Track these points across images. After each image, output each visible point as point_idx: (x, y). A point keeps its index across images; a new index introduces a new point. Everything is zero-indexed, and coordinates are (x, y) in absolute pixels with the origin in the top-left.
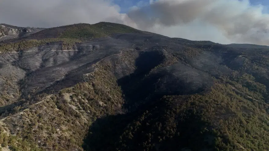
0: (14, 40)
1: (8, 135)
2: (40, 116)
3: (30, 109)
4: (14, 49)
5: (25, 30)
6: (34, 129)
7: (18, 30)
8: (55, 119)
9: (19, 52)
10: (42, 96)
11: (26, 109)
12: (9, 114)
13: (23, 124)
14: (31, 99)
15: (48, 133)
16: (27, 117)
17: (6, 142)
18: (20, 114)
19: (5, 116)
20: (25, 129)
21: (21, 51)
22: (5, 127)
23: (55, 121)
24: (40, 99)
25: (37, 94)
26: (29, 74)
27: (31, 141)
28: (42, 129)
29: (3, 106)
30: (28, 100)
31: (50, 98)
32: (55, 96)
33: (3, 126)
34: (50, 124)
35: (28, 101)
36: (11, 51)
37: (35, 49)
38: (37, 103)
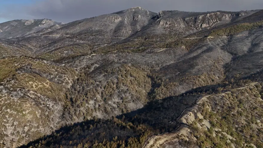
0: (226, 26)
1: (210, 111)
2: (240, 102)
3: (232, 92)
4: (225, 34)
5: (238, 14)
6: (233, 113)
7: (231, 15)
8: (256, 109)
9: (229, 36)
10: (245, 82)
11: (228, 92)
12: (212, 92)
13: (224, 104)
14: (234, 83)
15: (246, 121)
16: (228, 99)
17: (208, 116)
18: (222, 95)
19: (209, 94)
20: (224, 110)
21: (231, 35)
22: (208, 103)
23: (256, 111)
24: (243, 84)
25: (241, 79)
26: (236, 58)
27: (229, 122)
28: (241, 115)
29: (208, 85)
30: (231, 83)
31: (255, 85)
32: (260, 84)
33: (207, 102)
34: (250, 112)
35: (231, 84)
36: (222, 35)
37: (245, 33)
38: (239, 89)
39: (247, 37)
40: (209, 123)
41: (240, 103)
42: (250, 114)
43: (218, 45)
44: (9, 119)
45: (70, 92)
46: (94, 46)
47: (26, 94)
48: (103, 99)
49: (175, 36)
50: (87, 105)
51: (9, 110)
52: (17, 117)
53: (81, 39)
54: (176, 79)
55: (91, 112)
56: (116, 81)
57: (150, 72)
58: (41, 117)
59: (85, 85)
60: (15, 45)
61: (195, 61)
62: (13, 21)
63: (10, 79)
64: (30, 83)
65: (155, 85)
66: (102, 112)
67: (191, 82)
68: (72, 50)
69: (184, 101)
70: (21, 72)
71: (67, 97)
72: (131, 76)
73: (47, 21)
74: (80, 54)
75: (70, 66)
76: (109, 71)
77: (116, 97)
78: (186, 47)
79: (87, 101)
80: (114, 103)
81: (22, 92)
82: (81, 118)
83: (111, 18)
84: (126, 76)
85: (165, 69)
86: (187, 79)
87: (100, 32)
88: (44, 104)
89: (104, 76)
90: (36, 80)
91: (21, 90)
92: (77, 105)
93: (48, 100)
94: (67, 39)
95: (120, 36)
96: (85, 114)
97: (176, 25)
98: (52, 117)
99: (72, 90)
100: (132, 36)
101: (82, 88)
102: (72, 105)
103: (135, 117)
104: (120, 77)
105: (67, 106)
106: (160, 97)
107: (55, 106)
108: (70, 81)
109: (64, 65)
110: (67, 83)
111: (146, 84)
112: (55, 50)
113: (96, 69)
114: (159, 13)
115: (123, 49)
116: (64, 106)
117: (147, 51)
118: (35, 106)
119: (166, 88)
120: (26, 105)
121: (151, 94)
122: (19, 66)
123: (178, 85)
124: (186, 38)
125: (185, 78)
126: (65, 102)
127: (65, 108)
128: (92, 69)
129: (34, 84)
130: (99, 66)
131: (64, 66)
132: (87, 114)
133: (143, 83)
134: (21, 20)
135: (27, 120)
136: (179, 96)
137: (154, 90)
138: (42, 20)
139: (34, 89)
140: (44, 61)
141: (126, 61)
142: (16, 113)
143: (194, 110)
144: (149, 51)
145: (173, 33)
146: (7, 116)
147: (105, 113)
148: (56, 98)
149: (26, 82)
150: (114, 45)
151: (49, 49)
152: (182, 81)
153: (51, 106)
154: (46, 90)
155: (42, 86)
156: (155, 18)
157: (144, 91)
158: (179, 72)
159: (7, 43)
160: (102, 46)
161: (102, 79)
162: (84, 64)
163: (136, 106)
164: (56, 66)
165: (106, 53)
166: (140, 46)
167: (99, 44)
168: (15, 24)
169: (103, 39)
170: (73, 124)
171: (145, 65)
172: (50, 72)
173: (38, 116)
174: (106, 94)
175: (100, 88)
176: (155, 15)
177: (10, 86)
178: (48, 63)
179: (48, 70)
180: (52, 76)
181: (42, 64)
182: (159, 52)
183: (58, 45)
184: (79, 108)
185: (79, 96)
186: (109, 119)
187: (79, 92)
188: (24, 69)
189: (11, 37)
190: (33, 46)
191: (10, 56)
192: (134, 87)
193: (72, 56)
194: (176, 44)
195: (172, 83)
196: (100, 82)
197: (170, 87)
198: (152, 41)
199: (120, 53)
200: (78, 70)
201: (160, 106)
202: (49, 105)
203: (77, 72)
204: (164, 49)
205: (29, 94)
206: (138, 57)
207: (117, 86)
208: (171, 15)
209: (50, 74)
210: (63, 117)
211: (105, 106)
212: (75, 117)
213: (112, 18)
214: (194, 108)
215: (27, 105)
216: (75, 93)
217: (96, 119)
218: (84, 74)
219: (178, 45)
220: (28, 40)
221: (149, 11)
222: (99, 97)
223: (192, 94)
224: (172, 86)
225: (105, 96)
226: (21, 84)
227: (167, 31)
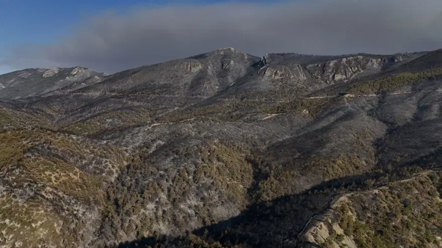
0: (374, 77)
1: (354, 220)
2: (405, 204)
3: (390, 188)
4: (372, 90)
5: (392, 59)
6: (394, 223)
7: (382, 59)
8: (433, 216)
9: (380, 95)
10: (412, 170)
11: (384, 187)
12: (357, 188)
13: (377, 209)
14: (392, 171)
15: (418, 238)
16: (384, 200)
17: (351, 229)
18: (373, 193)
19: (352, 191)
20: (379, 218)
21: (384, 93)
22: (350, 206)
23: (433, 221)
24: (408, 174)
25: (402, 166)
26: (393, 130)
27: (388, 241)
28: (407, 227)
29: (350, 175)
30: (387, 172)
31: (428, 176)
32: (437, 173)
33: (348, 204)
34: (424, 222)
35: (387, 175)
36: (368, 93)
37: (407, 90)
38: (402, 181)
39: (410, 96)
40: (353, 241)
41: (405, 206)
42: (424, 225)
43: (363, 108)
44: (6, 237)
45: (115, 189)
46: (156, 110)
47: (38, 192)
48: (171, 200)
49: (291, 94)
50: (142, 210)
51: (7, 221)
52: (21, 233)
53: (135, 99)
54: (294, 164)
55: (150, 224)
56: (192, 169)
57: (251, 154)
58: (62, 234)
59: (140, 175)
60: (24, 110)
61: (325, 135)
62: (24, 70)
63: (13, 168)
64: (47, 173)
65: (260, 176)
66: (169, 224)
67: (320, 169)
68: (120, 118)
69: (309, 203)
70: (33, 155)
71: (109, 197)
72: (219, 160)
73: (80, 71)
74: (133, 124)
75: (115, 144)
76: (181, 151)
77: (192, 196)
78: (309, 112)
79: (142, 203)
80: (190, 207)
81: (32, 190)
82: (132, 234)
83: (185, 66)
84: (209, 160)
85: (277, 148)
86: (314, 165)
87: (166, 88)
88: (68, 210)
89: (173, 160)
90: (57, 168)
91: (31, 185)
92: (125, 211)
93: (76, 203)
94: (113, 99)
95: (199, 94)
96: (140, 227)
97: (292, 77)
98: (81, 232)
99: (117, 184)
100: (219, 93)
101: (134, 181)
102: (118, 212)
103: (226, 231)
104: (200, 161)
105: (109, 212)
106: (269, 197)
107: (87, 213)
108: (114, 170)
109: (105, 142)
110: (110, 173)
111: (244, 174)
112: (92, 117)
113: (160, 149)
114: (264, 57)
115: (204, 115)
116: (103, 213)
117: (245, 118)
118: (52, 214)
119: (279, 180)
120: (38, 212)
121: (253, 190)
122: (29, 145)
123: (299, 175)
124: (310, 97)
125: (310, 163)
126: (106, 205)
127: (105, 216)
128: (153, 149)
129: (53, 175)
130: (164, 145)
131: (106, 144)
132: (142, 227)
133: (239, 171)
134: (38, 69)
135: (38, 238)
136: (300, 194)
137: (257, 184)
138: (72, 69)
139: (53, 184)
140: (72, 135)
141: (210, 135)
142: (19, 226)
143: (327, 219)
144: (247, 119)
145: (287, 90)
146: (4, 232)
147: (173, 225)
148: (89, 199)
149: (39, 171)
150: (190, 109)
151: (81, 117)
152: (306, 167)
153: (81, 213)
154: (74, 185)
155: (67, 178)
156: (257, 65)
157: (241, 186)
158: (299, 154)
159: (11, 106)
160: (171, 110)
161: (170, 165)
162: (139, 140)
163: (227, 212)
164: (91, 143)
165: (177, 122)
166: (234, 110)
167: (166, 108)
168: (26, 75)
169: (172, 100)
170: (117, 244)
171: (242, 141)
172: (81, 154)
173: (58, 231)
174: (175, 191)
175: (165, 182)
176: (257, 61)
177: (12, 178)
178: (78, 140)
179: (78, 151)
180: (84, 162)
181: (68, 142)
182: (264, 121)
183: (97, 109)
184: (129, 216)
185: (129, 196)
186: (180, 236)
187: (129, 188)
188: (38, 151)
189: (19, 97)
190: (54, 111)
191: (15, 128)
192: (223, 179)
193: (119, 127)
194: (294, 106)
195: (288, 172)
196: (166, 170)
197: (285, 180)
198: (254, 102)
199: (200, 121)
200: (129, 151)
201: (268, 212)
202: (78, 211)
203: (128, 154)
204: (274, 115)
205: (43, 194)
206: (229, 128)
207: (194, 177)
208: (283, 60)
209: (80, 158)
210: (100, 232)
211: (174, 212)
212: (121, 233)
213: (187, 65)
214: (326, 216)
215: (40, 212)
216: (123, 191)
217: (158, 236)
218: (138, 157)
219: (295, 108)
220: (48, 101)
221: (247, 54)
222: (163, 196)
223: (323, 190)
224: (289, 176)
225: (174, 196)
226: (32, 175)
227: (277, 86)
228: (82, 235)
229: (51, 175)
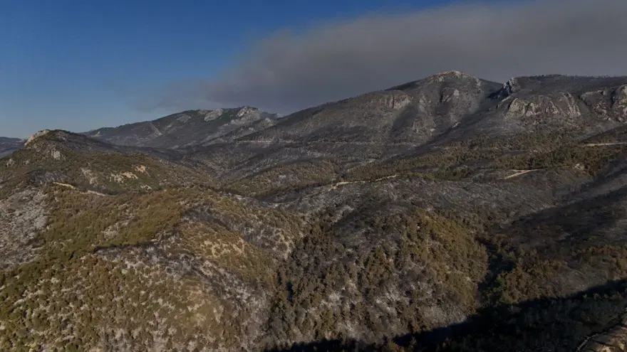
44: (159, 321)
45: (288, 269)
46: (343, 163)
47: (196, 267)
48: (363, 290)
49: (553, 138)
50: (323, 302)
51: (160, 301)
52: (176, 317)
53: (317, 149)
54: (558, 250)
55: (333, 321)
56: (394, 248)
57: (485, 231)
58: (222, 323)
59: (321, 253)
60: (182, 162)
61: (614, 205)
62: (183, 113)
63: (168, 234)
64: (207, 243)
65: (499, 265)
66: (360, 324)
67: (604, 261)
68: (296, 173)
69: (583, 314)
70: (191, 219)
71: (280, 279)
72: (433, 237)
73: (248, 112)
74: (313, 182)
75: (289, 209)
76: (377, 222)
77: (393, 288)
78: (586, 167)
79: (324, 292)
80: (390, 303)
81: (189, 263)
82: (309, 333)
83: (386, 100)
84: (419, 238)
85: (527, 224)
86: (593, 253)
87: (358, 133)
88: (230, 293)
89: (366, 234)
90: (218, 237)
91: (188, 258)
92: (300, 300)
93: (240, 284)
94: (289, 149)
95: (406, 140)
96: (319, 325)
97: (556, 112)
98: (245, 323)
99: (290, 263)
100: (435, 140)
101: (313, 260)
102: (291, 301)
103: (444, 344)
104: (404, 238)
105: (280, 300)
106: (514, 298)
107: (253, 299)
108: (287, 243)
109: (276, 205)
110: (282, 247)
111: (473, 261)
112: (261, 172)
113: (348, 217)
114: (508, 83)
115: (413, 170)
116: (272, 301)
117: (477, 176)
118: (212, 296)
119: (530, 274)
120: (195, 292)
121: (487, 285)
122: (188, 206)
123: (567, 267)
124: (586, 143)
125: (588, 249)
126: (276, 291)
127: (275, 304)
128: (339, 217)
129: (214, 246)
130: (353, 211)
131: (278, 208)
132: (323, 324)
133: (465, 256)
134: (199, 111)
135: (195, 326)
136: (568, 298)
137: (495, 277)
138: (239, 110)
139: (213, 257)
140: (237, 196)
141: (421, 199)
142: (173, 308)
143: (616, 342)
144: (480, 177)
145: (546, 133)
146: (156, 314)
147: (365, 327)
148: (256, 280)
149: (198, 240)
150: (391, 161)
151: (248, 171)
152: (578, 257)
153: (246, 298)
154: (237, 261)
155: (229, 251)
156: (497, 95)
157: (469, 279)
158: (567, 234)
159: (168, 157)
160: (364, 164)
161: (361, 241)
162: (321, 204)
163: (445, 316)
164: (259, 207)
165: (372, 180)
166: (458, 163)
167: (357, 160)
168: (185, 119)
169: (365, 149)
170: (290, 344)
171: (471, 212)
172: (247, 219)
173: (218, 320)
174: (368, 278)
175: (355, 264)
176: (497, 89)
177: (167, 248)
178: (244, 201)
179: (244, 216)
180: (251, 230)
181: (232, 204)
182: (508, 180)
183: (268, 162)
184: (306, 307)
185: (306, 281)
186: (375, 343)
187: (306, 269)
188: (197, 213)
189: (177, 146)
190: (216, 164)
191: (172, 185)
192: (440, 267)
193: (294, 186)
194: (558, 158)
195: (546, 262)
196: (356, 248)
197: (542, 274)
198: (491, 152)
199: (405, 180)
200: (307, 219)
201: (512, 321)
202: (242, 294)
203: (305, 223)
204: (523, 172)
205: (201, 269)
206: (450, 190)
207: (396, 261)
208: (542, 86)
209: (246, 225)
210: (269, 327)
211: (367, 308)
212: (296, 330)
213: (388, 100)
214: (614, 337)
215: (197, 293)
216: (298, 272)
217: (344, 340)
218: (318, 227)
219: (561, 160)
220: (209, 151)
221: (480, 80)
222: (352, 284)
223: (610, 295)
224: (548, 268)
225: (366, 286)
226: (189, 245)
227: (530, 126)
228: (247, 327)
229: (210, 246)
